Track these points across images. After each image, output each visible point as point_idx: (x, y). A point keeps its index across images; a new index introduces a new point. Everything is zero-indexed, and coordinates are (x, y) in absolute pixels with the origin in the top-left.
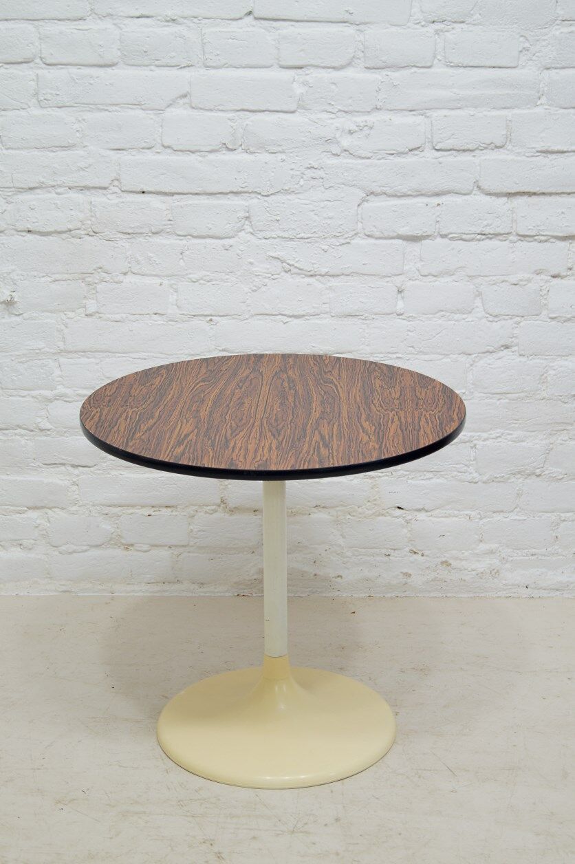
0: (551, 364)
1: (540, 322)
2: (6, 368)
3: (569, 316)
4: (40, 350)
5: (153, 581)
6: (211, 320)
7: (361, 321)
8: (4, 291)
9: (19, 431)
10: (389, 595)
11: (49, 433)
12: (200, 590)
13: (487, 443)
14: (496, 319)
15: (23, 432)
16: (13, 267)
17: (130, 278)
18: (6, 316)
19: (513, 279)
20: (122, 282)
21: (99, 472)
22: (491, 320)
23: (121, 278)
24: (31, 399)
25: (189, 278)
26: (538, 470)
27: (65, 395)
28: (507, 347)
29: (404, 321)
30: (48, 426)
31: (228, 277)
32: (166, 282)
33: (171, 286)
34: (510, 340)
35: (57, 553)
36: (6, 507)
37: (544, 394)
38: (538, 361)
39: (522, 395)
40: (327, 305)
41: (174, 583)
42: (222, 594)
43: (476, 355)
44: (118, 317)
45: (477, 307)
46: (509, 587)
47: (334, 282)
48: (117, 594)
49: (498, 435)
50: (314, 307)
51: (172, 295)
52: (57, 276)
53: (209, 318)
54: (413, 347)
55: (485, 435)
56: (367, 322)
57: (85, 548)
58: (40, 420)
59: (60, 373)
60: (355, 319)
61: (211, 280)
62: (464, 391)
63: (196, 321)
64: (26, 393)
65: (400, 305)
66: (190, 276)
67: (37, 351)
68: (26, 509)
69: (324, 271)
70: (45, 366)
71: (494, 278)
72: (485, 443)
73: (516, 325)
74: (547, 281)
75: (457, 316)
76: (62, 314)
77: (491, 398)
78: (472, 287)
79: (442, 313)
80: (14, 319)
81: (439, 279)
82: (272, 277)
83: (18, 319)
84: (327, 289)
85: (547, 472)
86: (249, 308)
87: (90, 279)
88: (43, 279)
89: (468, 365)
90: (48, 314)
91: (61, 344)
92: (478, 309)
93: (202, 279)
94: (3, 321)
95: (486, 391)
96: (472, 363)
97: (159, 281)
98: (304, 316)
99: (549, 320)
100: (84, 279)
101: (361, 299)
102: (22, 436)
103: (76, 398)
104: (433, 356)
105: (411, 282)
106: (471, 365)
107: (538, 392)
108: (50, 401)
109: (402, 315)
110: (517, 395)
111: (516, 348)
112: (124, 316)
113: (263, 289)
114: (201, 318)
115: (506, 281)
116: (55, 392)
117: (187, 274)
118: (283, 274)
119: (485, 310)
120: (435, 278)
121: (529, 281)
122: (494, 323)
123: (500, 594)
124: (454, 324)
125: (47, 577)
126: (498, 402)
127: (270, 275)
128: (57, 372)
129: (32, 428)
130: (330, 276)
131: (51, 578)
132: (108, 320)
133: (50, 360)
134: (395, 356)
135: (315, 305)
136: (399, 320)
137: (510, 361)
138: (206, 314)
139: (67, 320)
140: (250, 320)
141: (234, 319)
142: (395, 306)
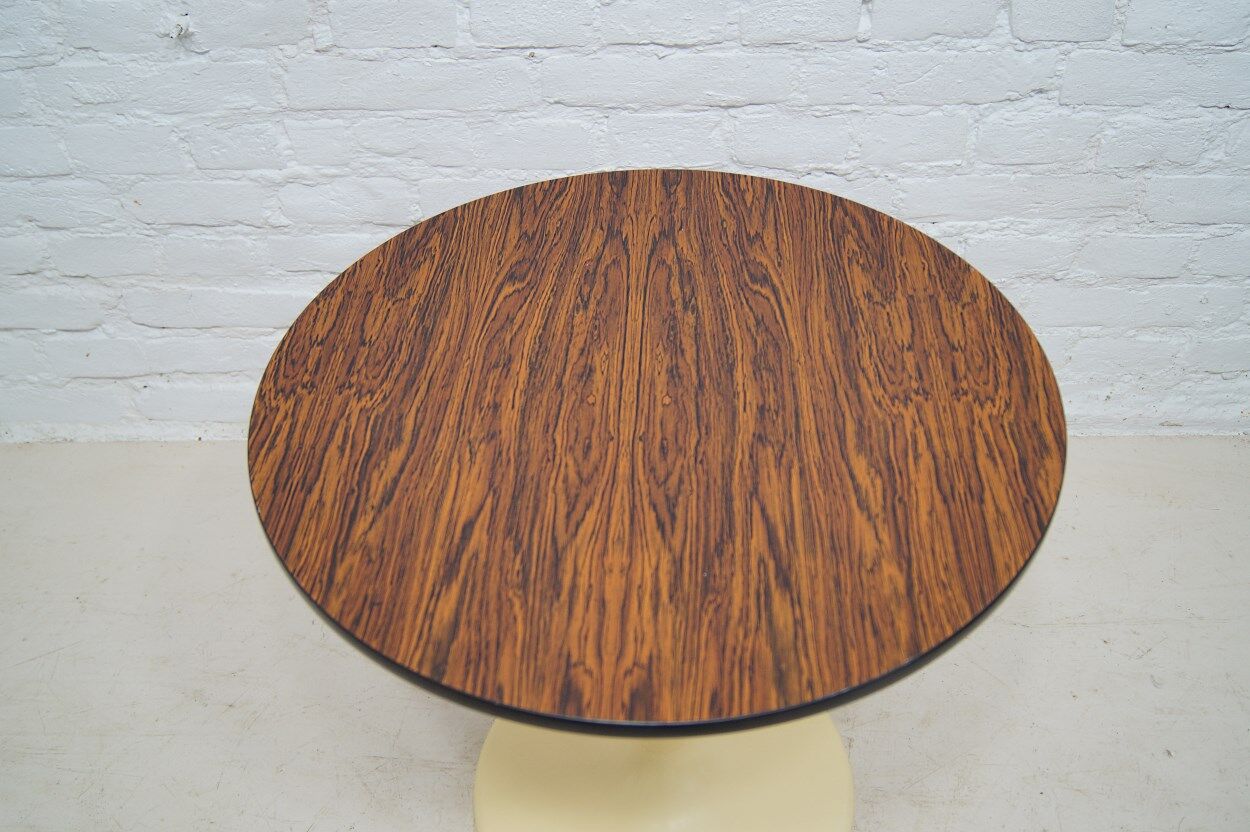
0: (1111, 120)
1: (1106, 51)
2: (199, 138)
3: (1158, 43)
4: (248, 108)
6: (532, 55)
7: (794, 53)
8: (169, 15)
9: (239, 227)
11: (286, 230)
13: (987, 236)
14: (1030, 47)
15: (247, 229)
18: (182, 56)
22: (1022, 48)
24: (248, 182)
26: (1059, 274)
27: (304, 177)
28: (1041, 91)
29: (870, 52)
30: (284, 221)
34: (1049, 81)
36: (243, 329)
37: (1091, 165)
38: (1090, 114)
39: (1054, 166)
40: (736, 26)
43: (986, 105)
44: (371, 52)
45: (999, 26)
49: (1005, 225)
50: (711, 32)
51: (461, 13)
53: (528, 52)
54: (880, 93)
55: (984, 224)
56: (806, 54)
58: (268, 213)
59: (289, 143)
60: (784, 49)
62: (959, 162)
63: (507, 58)
64: (238, 173)
65: (865, 25)
67: (245, 111)
68: (271, 330)
70: (261, 134)
72: (982, 237)
73: (1063, 57)
75: (962, 43)
76: (275, 49)
77: (1002, 172)
79: (939, 38)
80: (196, 60)
83: (203, 60)
85: (1072, 276)
86: (599, 34)
89: (970, 121)
90: (252, 50)
91: (281, 98)
92: (1000, 31)
94: (179, 63)
95: (995, 161)
96: (978, 117)
98: (694, 45)
99: (1121, 48)
101: (796, 17)
102: (246, 234)
103: (322, 180)
104: (913, 106)
106: (976, 121)
107: (1082, 162)
108: (280, 185)
109: (865, 41)
110: (1045, 167)
111: (1056, 94)
112: (382, 50)
114: (515, 51)
116: (285, 172)
119: (1012, 31)
122: (1026, 54)
124: (957, 56)
126: (1013, 177)
128: (284, 142)
129: (259, 225)
132: (355, 57)
133: (268, 123)
134: (848, 108)
135: (713, 28)
136: (861, 49)
137: (1042, 114)
138: (522, 45)
139: (286, 60)
140: (599, 54)
141: (572, 52)
142: (856, 27)
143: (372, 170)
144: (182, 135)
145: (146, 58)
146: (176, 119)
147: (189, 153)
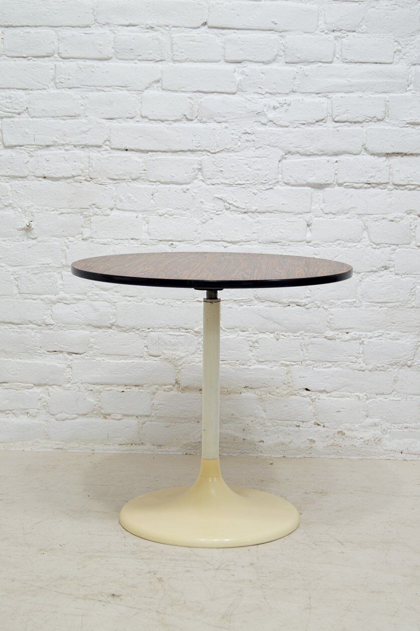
0: (419, 281)
1: (410, 249)
2: (23, 278)
4: (48, 264)
5: (124, 443)
6: (172, 244)
7: (280, 246)
9: (31, 325)
10: (299, 456)
11: (52, 327)
12: (158, 450)
13: (372, 340)
14: (378, 247)
15: (34, 326)
16: (32, 203)
17: (115, 212)
18: (25, 240)
19: (390, 217)
20: (109, 215)
21: (87, 358)
22: (375, 247)
23: (109, 212)
24: (40, 301)
25: (157, 213)
26: (409, 362)
27: (65, 299)
28: (386, 268)
29: (312, 247)
30: (52, 322)
31: (185, 212)
32: (140, 216)
33: (144, 219)
34: (389, 262)
35: (54, 420)
36: (19, 384)
37: (413, 304)
38: (409, 278)
39: (397, 304)
40: (256, 234)
41: (139, 444)
42: (174, 453)
43: (363, 273)
44: (105, 241)
45: (364, 238)
46: (389, 452)
47: (261, 217)
48: (97, 451)
49: (380, 334)
50: (246, 236)
52: (63, 211)
53: (170, 243)
55: (370, 334)
56: (285, 247)
57: (74, 416)
58: (46, 317)
59: (62, 282)
60: (276, 245)
61: (173, 215)
62: (354, 300)
63: (161, 245)
64: (36, 297)
65: (309, 236)
66: (158, 211)
67: (46, 265)
68: (32, 385)
69: (254, 208)
70: (52, 277)
71: (376, 216)
72: (370, 340)
73: (393, 252)
74: (415, 219)
75: (349, 244)
76: (65, 238)
77: (374, 306)
78: (361, 222)
79: (339, 242)
80: (31, 241)
81: (337, 217)
82: (217, 213)
83: (34, 242)
84: (256, 222)
85: (415, 364)
86: (200, 236)
87: (85, 213)
88: (53, 212)
89: (358, 281)
90: (56, 238)
91: (63, 261)
92: (365, 239)
93: (166, 213)
94: (23, 243)
95: (371, 301)
96: (360, 279)
97: (135, 215)
98: (239, 242)
99: (417, 248)
100: (82, 213)
101: (280, 230)
102: (33, 329)
103: (74, 302)
105: (316, 218)
106: (360, 281)
107: (409, 302)
108: (54, 303)
109: (310, 242)
110: (393, 304)
111: (393, 269)
112: (110, 240)
113: (210, 221)
114: (165, 243)
115: (385, 218)
116: (58, 296)
117: (156, 210)
118: (225, 211)
119: (370, 240)
120: (334, 216)
121: (402, 218)
122: (377, 250)
123: (382, 457)
124: (348, 250)
125: (45, 439)
126: (380, 309)
127: (215, 211)
128: (60, 282)
129: (40, 323)
130: (258, 213)
131: (48, 439)
132: (98, 243)
133: (55, 273)
135: (247, 234)
136: (308, 246)
137: (389, 279)
138: (168, 239)
139: (69, 243)
140: (200, 245)
141: (189, 243)
142: (305, 236)
143: (96, 297)
144: (16, 276)
145: (10, 240)
146: (16, 269)
147: (17, 286)
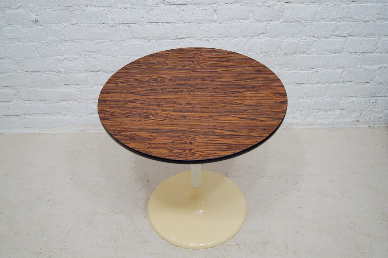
0: (283, 41)
1: (279, 23)
2: (40, 48)
3: (292, 20)
4: (54, 40)
6: (129, 25)
7: (197, 24)
8: (32, 16)
9: (51, 72)
11: (64, 73)
14: (259, 22)
15: (53, 73)
16: (34, 5)
17: (89, 8)
18: (36, 26)
19: (268, 4)
20: (86, 10)
21: (88, 87)
22: (257, 22)
23: (85, 8)
24: (54, 60)
25: (116, 7)
27: (69, 58)
28: (264, 33)
29: (217, 24)
30: (63, 70)
31: (134, 6)
32: (106, 9)
33: (109, 11)
34: (265, 31)
35: (76, 116)
36: (52, 101)
37: (279, 53)
38: (277, 39)
39: (269, 53)
40: (182, 17)
43: (250, 37)
44: (86, 25)
45: (251, 17)
47: (184, 7)
48: (102, 131)
50: (175, 19)
51: (110, 15)
52: (55, 8)
53: (128, 25)
54: (221, 34)
56: (200, 24)
57: (87, 115)
58: (59, 68)
59: (65, 49)
60: (195, 23)
61: (127, 8)
62: (244, 52)
63: (122, 26)
64: (51, 57)
65: (215, 17)
66: (117, 6)
68: (60, 101)
69: (179, 3)
70: (58, 47)
71: (259, 4)
73: (268, 24)
74: (284, 5)
75: (241, 21)
76: (61, 24)
77: (256, 55)
78: (249, 8)
79: (235, 20)
80: (40, 27)
81: (233, 5)
82: (155, 6)
83: (41, 27)
84: (181, 10)
86: (146, 20)
87: (71, 9)
88: (49, 10)
89: (246, 42)
90: (55, 25)
91: (62, 37)
92: (251, 18)
93: (122, 8)
94: (35, 28)
95: (253, 52)
96: (248, 40)
97: (103, 9)
98: (171, 23)
99: (283, 22)
100: (68, 9)
101: (197, 15)
102: (53, 74)
103: (74, 59)
104: (230, 38)
105: (220, 7)
106: (247, 41)
107: (277, 52)
108: (62, 60)
109: (215, 21)
110: (267, 53)
111: (268, 34)
112: (89, 24)
113: (152, 11)
114: (124, 25)
115: (265, 5)
116: (64, 57)
117: (115, 6)
118: (160, 4)
119: (254, 18)
120: (231, 4)
121: (275, 5)
122: (258, 24)
124: (240, 25)
126: (259, 56)
127: (154, 5)
128: (63, 49)
129: (57, 72)
130: (182, 5)
131: (75, 125)
132: (82, 26)
133: (59, 44)
134: (213, 39)
135: (176, 18)
136: (215, 23)
137: (265, 40)
138: (126, 23)
139: (63, 27)
140: (146, 25)
141: (139, 24)
142: (213, 17)
143: (87, 56)
144: (36, 47)
145: (26, 27)
146: (34, 43)
147: (38, 52)
